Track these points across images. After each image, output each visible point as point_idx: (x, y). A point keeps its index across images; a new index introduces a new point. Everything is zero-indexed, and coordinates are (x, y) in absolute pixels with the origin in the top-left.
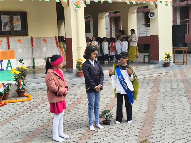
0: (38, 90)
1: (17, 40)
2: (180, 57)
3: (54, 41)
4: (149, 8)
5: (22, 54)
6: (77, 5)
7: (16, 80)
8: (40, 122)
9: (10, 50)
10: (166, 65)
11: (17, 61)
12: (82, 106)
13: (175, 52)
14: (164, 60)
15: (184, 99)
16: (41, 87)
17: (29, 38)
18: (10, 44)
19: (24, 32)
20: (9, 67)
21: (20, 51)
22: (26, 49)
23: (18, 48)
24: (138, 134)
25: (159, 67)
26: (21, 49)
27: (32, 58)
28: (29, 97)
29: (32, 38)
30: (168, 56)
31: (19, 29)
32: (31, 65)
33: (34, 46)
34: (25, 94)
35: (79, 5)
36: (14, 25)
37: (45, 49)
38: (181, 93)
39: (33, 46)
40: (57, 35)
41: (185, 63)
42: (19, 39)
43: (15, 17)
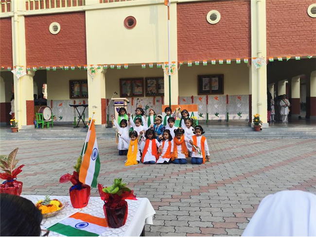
5: (218, 109)
17: (225, 96)
18: (208, 100)
22: (221, 105)
23: (215, 104)
27: (227, 113)
29: (227, 95)
31: (216, 89)
32: (225, 119)
33: (229, 102)
35: (260, 63)
36: (212, 85)
39: (227, 103)
42: (216, 96)
43: (213, 79)
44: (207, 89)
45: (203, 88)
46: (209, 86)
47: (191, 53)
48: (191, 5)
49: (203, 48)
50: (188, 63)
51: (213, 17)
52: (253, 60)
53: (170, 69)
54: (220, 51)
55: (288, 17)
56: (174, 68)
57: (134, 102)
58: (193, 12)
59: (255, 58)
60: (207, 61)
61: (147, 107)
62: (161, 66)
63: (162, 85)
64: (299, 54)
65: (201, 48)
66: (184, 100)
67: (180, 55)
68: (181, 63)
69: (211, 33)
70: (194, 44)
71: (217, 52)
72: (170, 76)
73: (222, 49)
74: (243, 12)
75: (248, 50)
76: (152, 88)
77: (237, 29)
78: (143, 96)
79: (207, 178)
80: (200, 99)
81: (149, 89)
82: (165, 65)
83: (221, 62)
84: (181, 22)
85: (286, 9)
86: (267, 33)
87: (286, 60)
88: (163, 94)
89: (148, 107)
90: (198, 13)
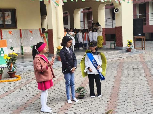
0: (26, 72)
1: (8, 32)
2: (139, 44)
3: (39, 32)
4: (114, 5)
5: (12, 43)
6: (56, 3)
7: (8, 64)
8: (28, 97)
9: (3, 39)
10: (128, 50)
11: (9, 48)
12: (61, 84)
13: (136, 40)
14: (127, 46)
15: (142, 77)
16: (28, 69)
17: (18, 30)
18: (3, 35)
19: (14, 25)
20: (2, 53)
21: (11, 40)
22: (15, 39)
23: (9, 38)
24: (106, 105)
25: (123, 52)
26: (12, 39)
27: (21, 46)
28: (18, 78)
29: (20, 30)
30: (130, 43)
31: (10, 23)
32: (20, 52)
33: (22, 36)
34: (16, 75)
35: (58, 3)
36: (6, 19)
37: (31, 39)
38: (140, 72)
40: (41, 28)
41: (143, 49)
42: (10, 31)
43: (6, 13)
44: (0, 23)
46: (2, 19)
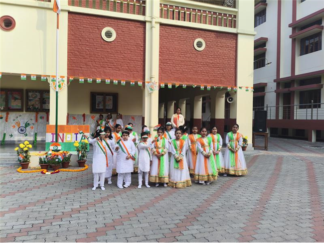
31: (110, 107)
34: (85, 164)
35: (153, 88)
36: (106, 104)
43: (107, 97)
44: (101, 107)
45: (97, 106)
46: (102, 104)
47: (83, 69)
48: (85, 17)
49: (97, 65)
50: (80, 80)
51: (109, 34)
52: (146, 84)
53: (58, 84)
54: (115, 71)
55: (178, 47)
56: (62, 84)
57: (8, 118)
58: (87, 25)
59: (148, 82)
60: (101, 80)
61: (27, 125)
62: (47, 79)
63: (47, 100)
64: (186, 83)
65: (95, 65)
66: (74, 118)
67: (71, 69)
68: (71, 79)
69: (106, 50)
70: (87, 60)
71: (112, 71)
72: (57, 92)
73: (117, 69)
74: (138, 34)
75: (142, 73)
76: (35, 102)
77: (132, 51)
78: (23, 111)
79: (95, 220)
80: (93, 118)
81: (30, 103)
82: (51, 78)
83: (116, 82)
84: (72, 33)
85: (176, 39)
86: (160, 59)
87: (175, 86)
88: (49, 110)
89: (29, 124)
90: (91, 27)
